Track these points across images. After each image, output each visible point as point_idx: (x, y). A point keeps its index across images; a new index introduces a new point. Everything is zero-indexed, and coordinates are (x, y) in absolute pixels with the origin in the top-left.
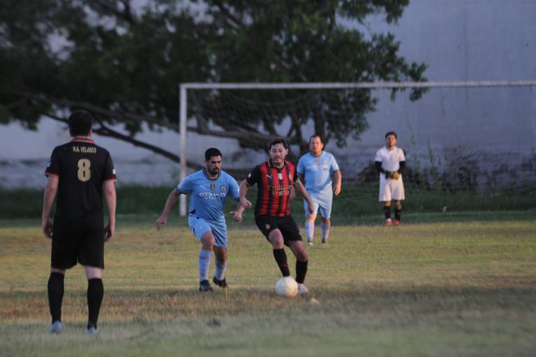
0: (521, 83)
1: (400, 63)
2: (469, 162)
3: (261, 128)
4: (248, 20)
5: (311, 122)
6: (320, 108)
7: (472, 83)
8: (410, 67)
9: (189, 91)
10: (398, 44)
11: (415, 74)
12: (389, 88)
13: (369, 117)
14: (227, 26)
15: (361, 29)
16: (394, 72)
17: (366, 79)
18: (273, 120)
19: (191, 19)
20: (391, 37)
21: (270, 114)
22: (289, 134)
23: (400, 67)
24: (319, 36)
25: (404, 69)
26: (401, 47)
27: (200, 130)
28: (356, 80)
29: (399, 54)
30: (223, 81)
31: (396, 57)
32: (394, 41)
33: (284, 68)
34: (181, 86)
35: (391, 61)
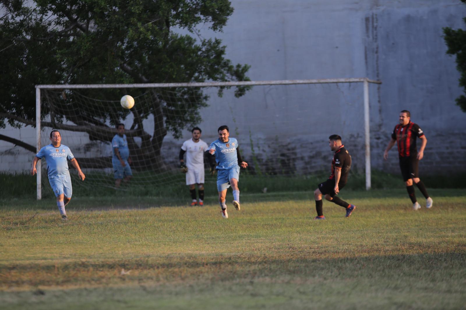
0: (329, 80)
1: (226, 64)
2: (288, 149)
3: (108, 123)
5: (151, 117)
6: (157, 105)
8: (235, 68)
9: (42, 90)
10: (224, 47)
11: (240, 75)
12: (216, 86)
13: (202, 112)
14: (75, 34)
15: (193, 36)
16: (221, 73)
17: (197, 80)
18: (118, 116)
19: (45, 28)
20: (218, 42)
21: (115, 111)
22: (133, 127)
23: (227, 68)
24: (155, 42)
25: (230, 69)
26: (227, 51)
27: (53, 125)
28: (188, 80)
29: (225, 57)
30: (73, 82)
31: (223, 59)
32: (221, 46)
33: (126, 70)
34: (36, 86)
35: (218, 63)
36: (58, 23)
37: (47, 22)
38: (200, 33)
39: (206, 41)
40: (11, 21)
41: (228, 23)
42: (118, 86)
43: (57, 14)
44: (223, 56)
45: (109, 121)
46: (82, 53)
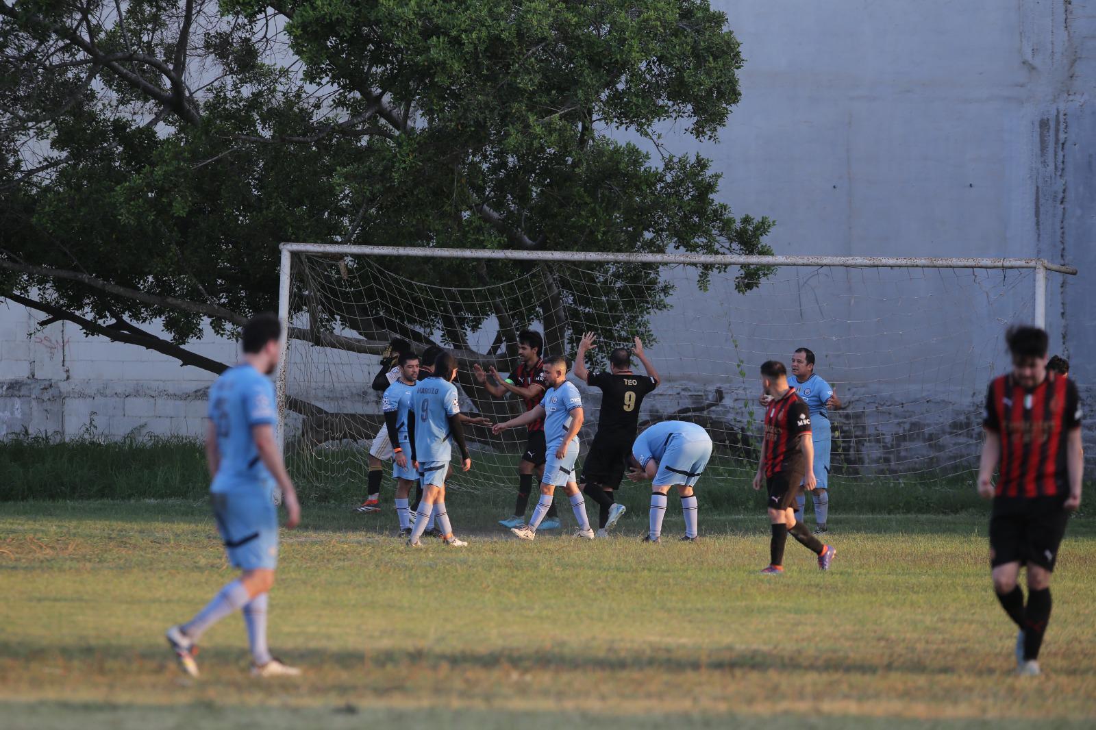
0: (955, 262)
1: (718, 214)
2: (847, 417)
3: (437, 336)
4: (420, 122)
6: (556, 300)
7: (859, 260)
8: (738, 225)
9: (295, 255)
10: (717, 176)
11: (748, 238)
12: (695, 264)
13: (654, 320)
14: (375, 130)
15: (643, 145)
16: (707, 233)
17: (652, 247)
18: (462, 321)
19: (305, 115)
20: (702, 164)
21: (457, 309)
22: (494, 349)
23: (718, 224)
24: (559, 158)
25: (727, 224)
26: (722, 185)
27: (316, 337)
28: (630, 248)
29: (716, 198)
30: (364, 240)
31: (711, 202)
32: (709, 172)
33: (487, 219)
34: (281, 246)
35: (701, 212)
36: (341, 103)
37: (312, 101)
38: (660, 142)
39: (676, 160)
40: (230, 94)
41: (731, 120)
42: (468, 253)
43: (339, 84)
44: (711, 196)
45: (441, 333)
46: (395, 175)
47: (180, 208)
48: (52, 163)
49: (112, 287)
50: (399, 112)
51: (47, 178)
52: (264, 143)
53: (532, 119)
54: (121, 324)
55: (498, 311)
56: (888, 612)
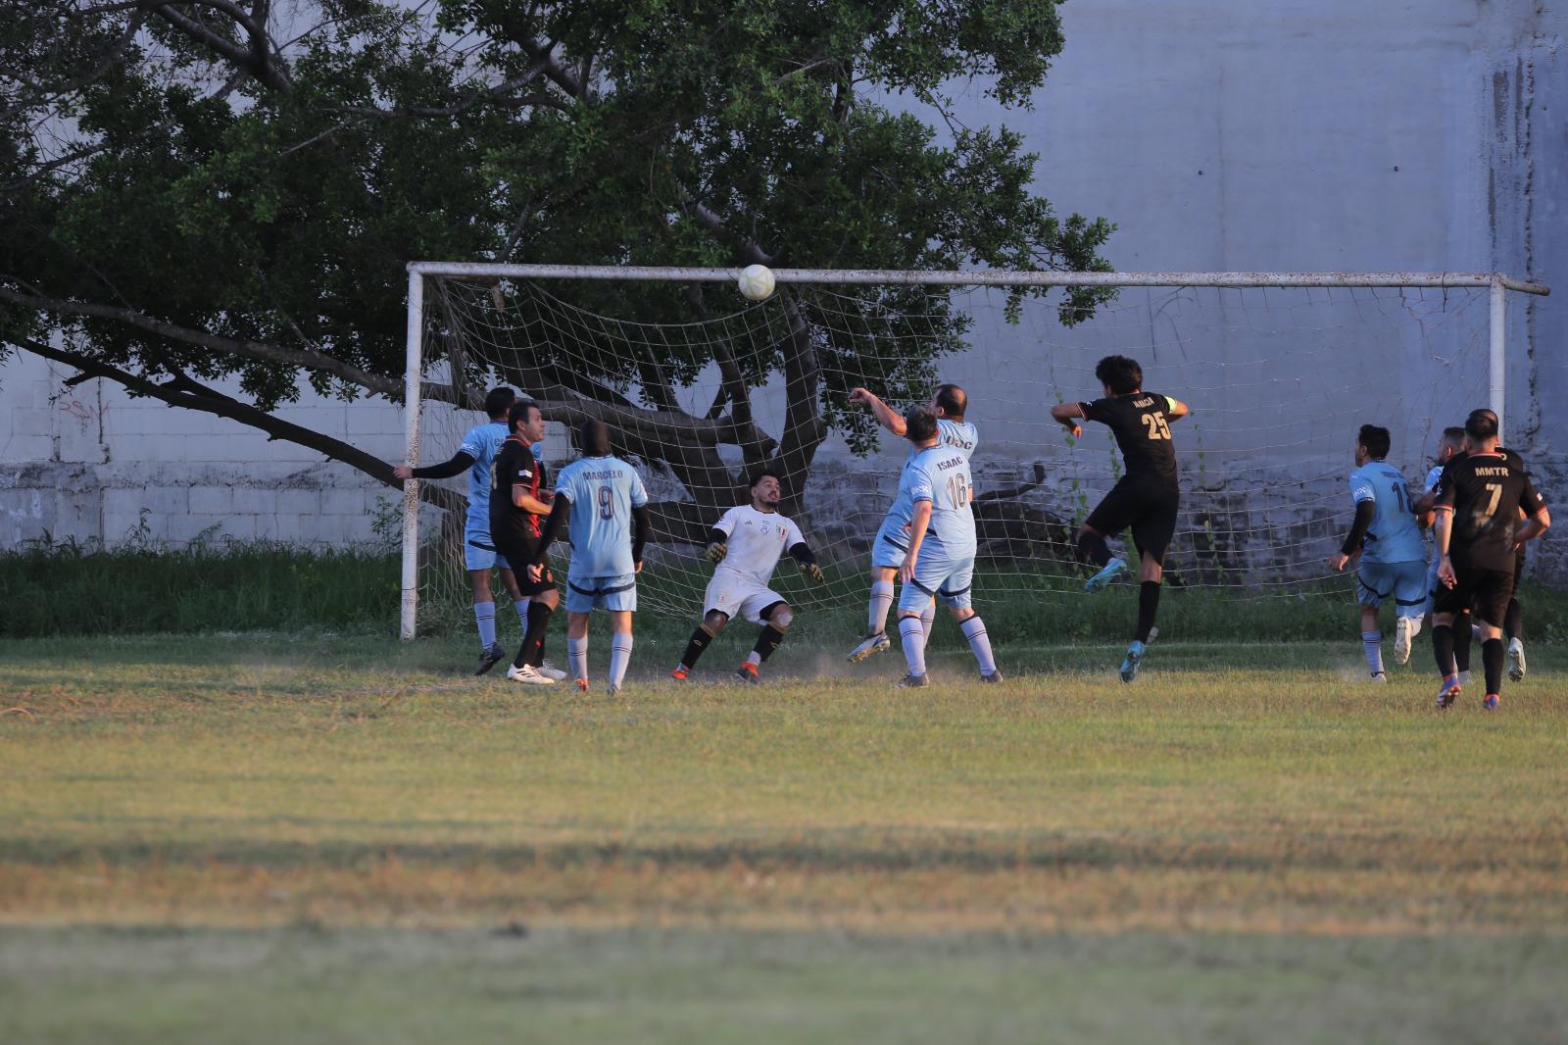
0: (1374, 278)
1: (1034, 214)
2: (1223, 502)
3: (634, 393)
4: (605, 85)
5: (776, 380)
6: (803, 339)
7: (1236, 278)
8: (1062, 229)
9: (428, 279)
10: (1031, 158)
11: (1077, 250)
12: (1000, 286)
13: (944, 366)
14: (541, 98)
15: (926, 115)
16: (1018, 241)
17: (937, 261)
18: (669, 372)
19: (441, 76)
20: (1009, 141)
21: (662, 354)
22: (715, 412)
23: (1034, 227)
24: (804, 133)
25: (1046, 228)
26: (1039, 171)
27: (458, 396)
28: (908, 265)
29: (1031, 190)
30: (527, 257)
31: (1023, 197)
32: (1020, 153)
33: (703, 223)
34: (409, 267)
35: (1009, 211)
36: (491, 59)
37: (451, 57)
38: (950, 110)
39: (972, 136)
40: (334, 48)
41: (1050, 77)
42: (676, 274)
43: (488, 32)
44: (1023, 187)
45: (640, 388)
46: (570, 160)
47: (264, 211)
48: (80, 152)
49: (169, 328)
50: (575, 71)
51: (73, 173)
52: (383, 119)
53: (765, 76)
54: (182, 381)
55: (719, 356)
56: (1284, 781)
